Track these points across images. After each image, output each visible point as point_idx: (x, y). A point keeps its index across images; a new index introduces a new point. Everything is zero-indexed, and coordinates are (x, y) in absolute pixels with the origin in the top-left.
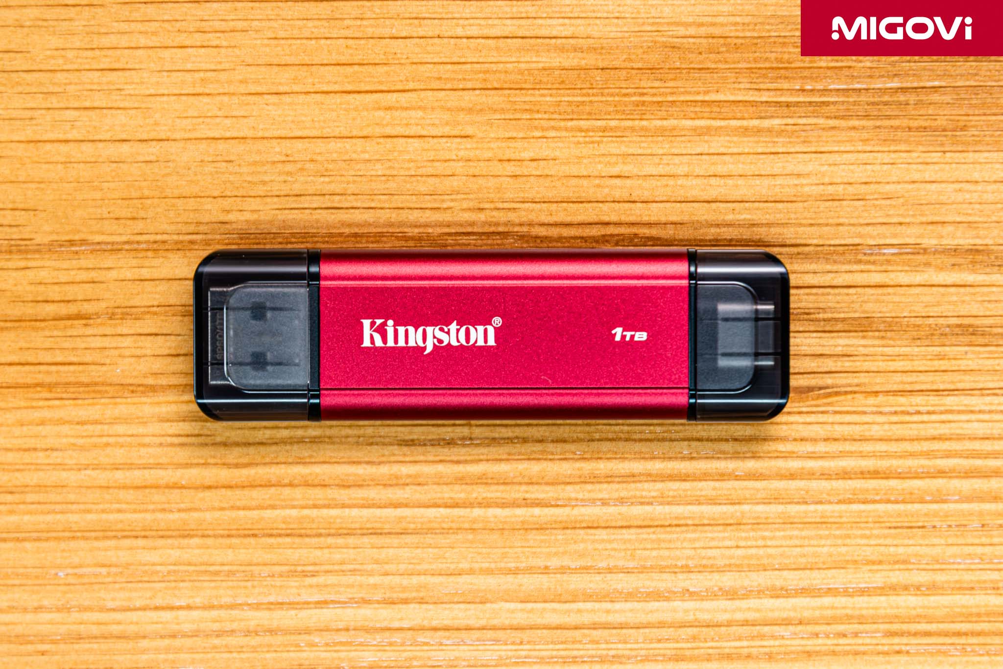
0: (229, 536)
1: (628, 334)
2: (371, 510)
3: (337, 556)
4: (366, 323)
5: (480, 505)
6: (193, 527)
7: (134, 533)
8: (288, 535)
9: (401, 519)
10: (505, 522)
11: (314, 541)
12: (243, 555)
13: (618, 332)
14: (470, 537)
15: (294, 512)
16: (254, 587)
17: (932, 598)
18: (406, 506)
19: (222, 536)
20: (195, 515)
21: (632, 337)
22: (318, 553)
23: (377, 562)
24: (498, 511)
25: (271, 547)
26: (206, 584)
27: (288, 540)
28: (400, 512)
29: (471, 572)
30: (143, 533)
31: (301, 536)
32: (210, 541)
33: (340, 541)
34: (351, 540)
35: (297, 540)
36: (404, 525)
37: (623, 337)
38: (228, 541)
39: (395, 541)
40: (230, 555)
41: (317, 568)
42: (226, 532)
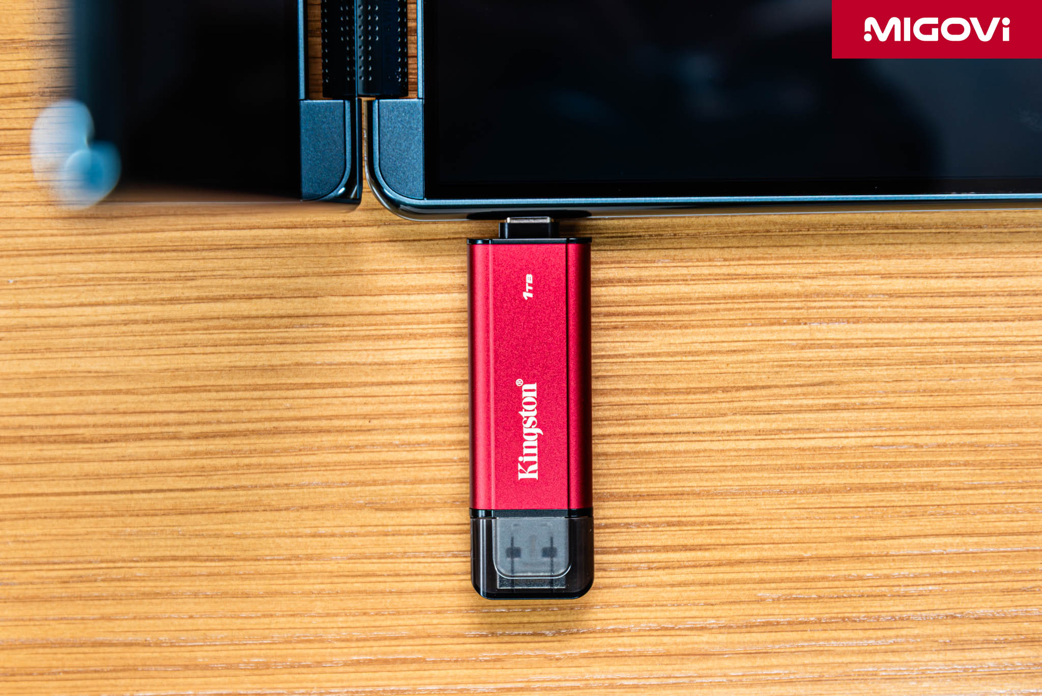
0: (131, 252)
2: (233, 231)
3: (210, 265)
5: (312, 227)
6: (105, 246)
7: (63, 251)
8: (174, 251)
9: (254, 238)
10: (330, 238)
11: (192, 254)
12: (142, 266)
14: (305, 249)
15: (178, 234)
16: (150, 288)
17: (639, 288)
18: (259, 228)
19: (127, 252)
20: (107, 237)
22: (196, 263)
23: (238, 269)
24: (325, 231)
25: (162, 259)
26: (116, 287)
27: (174, 254)
28: (254, 232)
29: (306, 275)
30: (70, 251)
31: (183, 251)
32: (118, 256)
33: (212, 254)
34: (219, 254)
35: (181, 254)
36: (257, 242)
38: (131, 256)
39: (251, 253)
40: (132, 266)
41: (195, 274)
42: (130, 249)
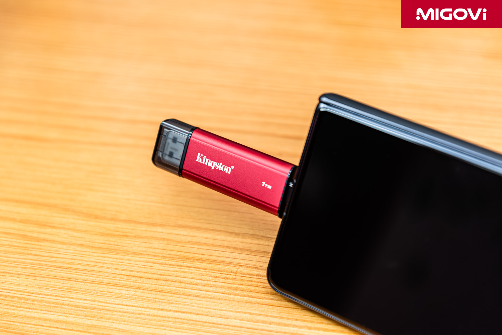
0: (151, 291)
1: (266, 185)
2: (198, 291)
3: (184, 300)
4: (199, 154)
5: (233, 295)
6: (141, 287)
7: (122, 286)
8: (170, 293)
9: (207, 294)
10: (240, 300)
11: (178, 296)
12: (154, 296)
13: (264, 183)
14: (228, 302)
15: (174, 288)
16: (155, 304)
18: (210, 292)
19: (150, 290)
20: (143, 284)
21: (267, 186)
22: (178, 299)
23: (196, 304)
24: (239, 297)
25: (164, 295)
26: (140, 301)
27: (170, 294)
28: (207, 293)
30: (125, 286)
31: (174, 294)
32: (145, 291)
33: (186, 297)
34: (190, 297)
35: (173, 295)
36: (208, 296)
37: (265, 185)
38: (151, 292)
39: (204, 299)
40: (150, 295)
41: (177, 302)
42: (151, 290)
